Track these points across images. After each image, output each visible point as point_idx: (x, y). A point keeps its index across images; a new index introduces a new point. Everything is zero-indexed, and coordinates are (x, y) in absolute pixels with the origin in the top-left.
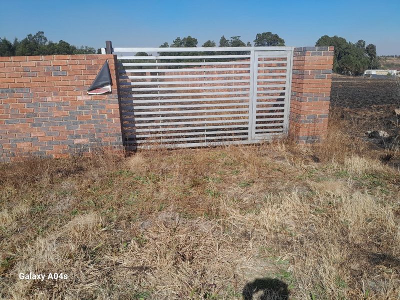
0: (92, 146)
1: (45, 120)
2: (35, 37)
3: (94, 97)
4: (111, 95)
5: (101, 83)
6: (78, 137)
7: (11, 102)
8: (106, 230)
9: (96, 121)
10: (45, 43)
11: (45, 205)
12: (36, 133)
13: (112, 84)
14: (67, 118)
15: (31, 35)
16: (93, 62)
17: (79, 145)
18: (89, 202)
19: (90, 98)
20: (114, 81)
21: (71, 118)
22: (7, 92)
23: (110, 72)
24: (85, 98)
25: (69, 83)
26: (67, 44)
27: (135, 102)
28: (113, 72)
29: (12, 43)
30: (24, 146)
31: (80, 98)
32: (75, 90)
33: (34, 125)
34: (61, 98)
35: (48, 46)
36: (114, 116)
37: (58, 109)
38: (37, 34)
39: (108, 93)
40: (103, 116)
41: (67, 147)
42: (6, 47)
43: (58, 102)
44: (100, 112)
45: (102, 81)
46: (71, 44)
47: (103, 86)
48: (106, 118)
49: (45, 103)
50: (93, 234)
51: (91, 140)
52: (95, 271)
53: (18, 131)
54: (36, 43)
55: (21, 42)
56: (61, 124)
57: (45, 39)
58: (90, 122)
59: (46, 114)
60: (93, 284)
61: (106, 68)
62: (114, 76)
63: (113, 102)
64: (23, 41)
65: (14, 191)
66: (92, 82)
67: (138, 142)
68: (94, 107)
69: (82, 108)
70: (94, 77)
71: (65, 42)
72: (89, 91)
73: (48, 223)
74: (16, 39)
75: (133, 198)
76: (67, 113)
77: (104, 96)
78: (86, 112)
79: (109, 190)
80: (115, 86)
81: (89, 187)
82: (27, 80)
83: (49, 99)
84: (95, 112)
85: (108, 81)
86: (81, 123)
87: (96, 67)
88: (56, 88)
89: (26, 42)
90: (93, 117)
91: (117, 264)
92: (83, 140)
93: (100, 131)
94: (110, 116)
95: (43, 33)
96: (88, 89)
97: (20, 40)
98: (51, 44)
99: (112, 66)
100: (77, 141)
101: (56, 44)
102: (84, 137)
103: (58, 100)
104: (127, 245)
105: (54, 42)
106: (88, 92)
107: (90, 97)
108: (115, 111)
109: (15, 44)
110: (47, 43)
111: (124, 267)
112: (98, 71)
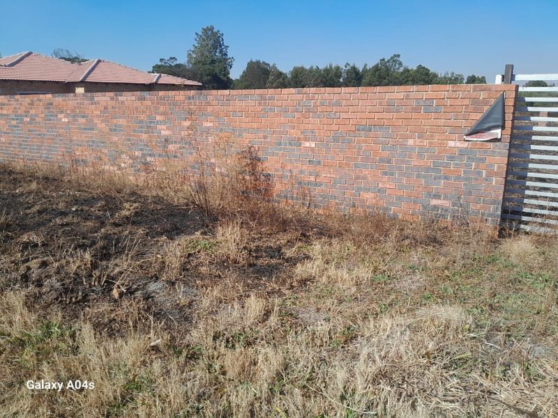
0: (454, 211)
1: (400, 169)
2: (388, 61)
3: (473, 145)
4: (498, 144)
5: (487, 126)
6: (437, 196)
7: (366, 142)
8: (474, 338)
9: (467, 179)
10: (398, 69)
11: (389, 276)
12: (386, 184)
13: (503, 127)
14: (428, 169)
15: (383, 60)
16: (482, 95)
17: (436, 207)
18: (446, 289)
19: (466, 145)
20: (508, 124)
21: (433, 170)
22: (363, 130)
23: (504, 109)
24: (459, 144)
25: (442, 122)
26: (427, 69)
27: (532, 156)
28: (509, 111)
29: (361, 71)
30: (369, 197)
31: (451, 144)
32: (447, 133)
33: (385, 174)
34: (426, 143)
35: (402, 73)
36: (497, 174)
37: (420, 156)
38: (392, 58)
39: (496, 140)
40: (480, 173)
41: (419, 208)
42: (354, 75)
43: (421, 147)
44: (477, 166)
45: (489, 122)
46: (432, 70)
47: (490, 130)
48: (484, 176)
49: (404, 146)
50: (455, 335)
51: (454, 204)
52: (458, 388)
53: (364, 178)
54: (388, 69)
55: (370, 69)
56: (418, 176)
57: (400, 64)
58: (458, 178)
59: (402, 161)
60: (452, 405)
61: (501, 104)
62: (509, 117)
63: (500, 154)
64: (373, 68)
65: (353, 249)
66: (474, 122)
67: (524, 218)
68: (469, 158)
69: (452, 158)
70: (479, 116)
71: (424, 68)
72: (467, 135)
73: (393, 301)
74: (366, 65)
75: (514, 302)
76: (430, 163)
77: (488, 144)
78: (456, 164)
79: (476, 281)
80: (508, 130)
81: (447, 268)
82: (389, 116)
83: (411, 142)
84: (469, 166)
85: (500, 123)
86: (446, 178)
87: (485, 102)
88: (424, 129)
89: (376, 68)
90: (465, 172)
91: (490, 392)
92: (443, 202)
93: (470, 193)
94: (490, 174)
95: (399, 56)
96: (466, 132)
97: (370, 66)
98: (406, 71)
99: (510, 102)
100: (434, 202)
101: (412, 70)
102: (446, 198)
103: (421, 144)
104: (505, 370)
105: (410, 68)
106: (465, 137)
107: (467, 143)
108: (499, 167)
109: (363, 71)
110: (401, 69)
111: (501, 401)
112: (486, 108)
